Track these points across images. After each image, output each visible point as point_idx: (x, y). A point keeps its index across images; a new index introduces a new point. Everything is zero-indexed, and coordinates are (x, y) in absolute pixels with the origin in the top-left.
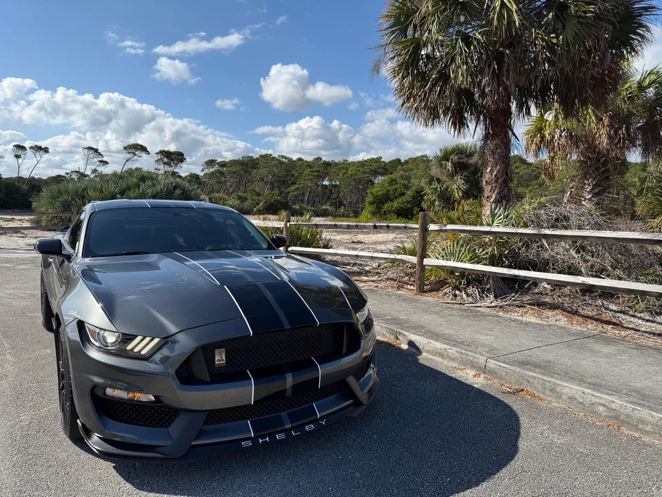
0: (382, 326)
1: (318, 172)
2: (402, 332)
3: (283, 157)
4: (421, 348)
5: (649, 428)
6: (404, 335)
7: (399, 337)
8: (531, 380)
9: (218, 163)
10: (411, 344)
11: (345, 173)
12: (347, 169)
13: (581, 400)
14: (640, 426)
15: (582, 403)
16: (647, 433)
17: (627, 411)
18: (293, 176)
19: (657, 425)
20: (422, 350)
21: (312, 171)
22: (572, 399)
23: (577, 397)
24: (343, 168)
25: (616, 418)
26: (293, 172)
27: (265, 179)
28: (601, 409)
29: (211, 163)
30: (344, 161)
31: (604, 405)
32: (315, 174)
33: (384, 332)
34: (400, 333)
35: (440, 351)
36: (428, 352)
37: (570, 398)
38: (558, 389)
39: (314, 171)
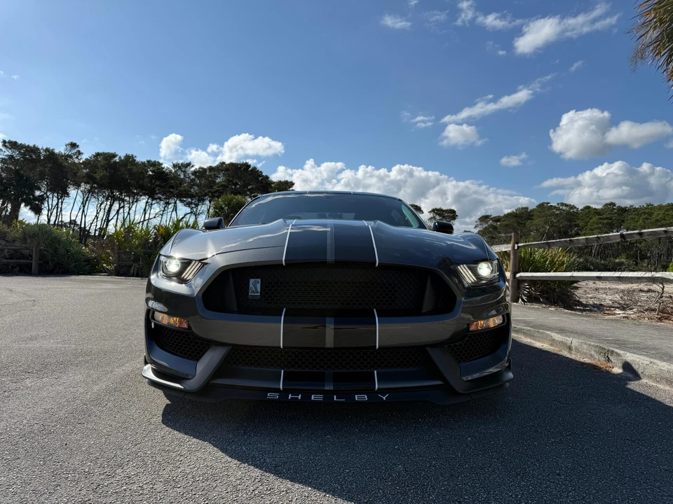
0: (590, 345)
1: (610, 219)
2: (616, 350)
3: (563, 204)
4: (640, 372)
6: (618, 355)
7: (611, 358)
9: (491, 219)
10: (627, 366)
11: (647, 219)
12: (650, 214)
18: (577, 225)
20: (641, 376)
21: (601, 219)
24: (645, 213)
26: (578, 222)
27: (541, 230)
29: (484, 219)
30: (648, 205)
32: (605, 221)
33: (593, 353)
34: (613, 352)
35: (667, 375)
36: (650, 377)
39: (604, 219)
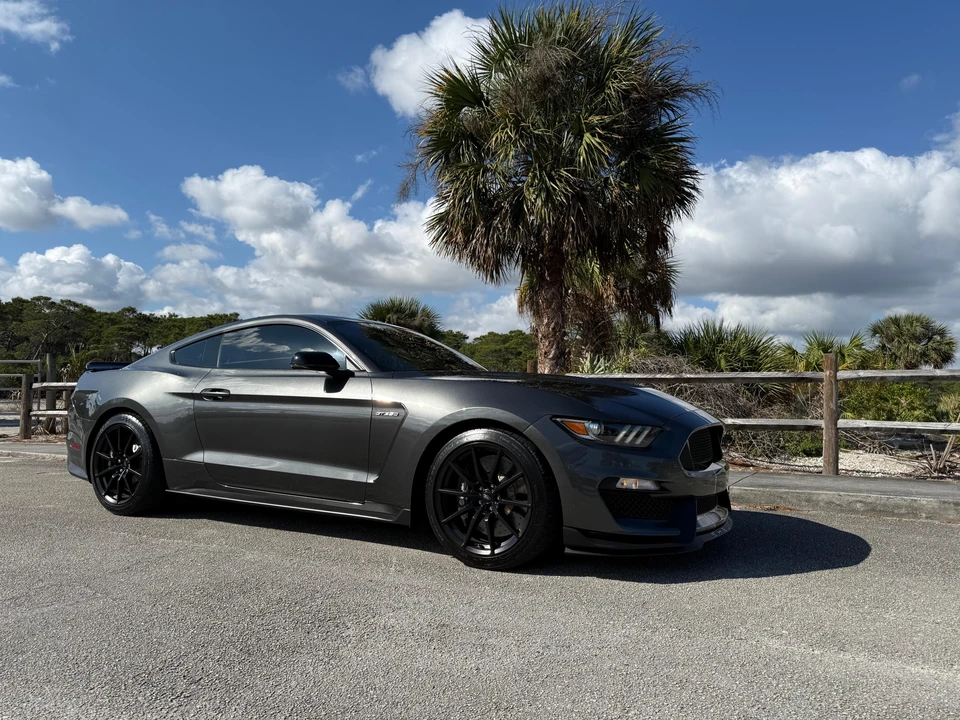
1: (130, 330)
3: (70, 302)
5: (903, 511)
8: (784, 496)
11: (178, 334)
13: (838, 503)
14: (896, 511)
15: (839, 505)
16: (903, 515)
17: (883, 502)
19: (910, 506)
21: (121, 329)
22: (830, 503)
23: (834, 500)
24: (174, 326)
25: (873, 510)
28: (859, 505)
30: (171, 316)
31: (860, 502)
32: (128, 333)
37: (827, 503)
38: (814, 498)
39: (125, 329)
